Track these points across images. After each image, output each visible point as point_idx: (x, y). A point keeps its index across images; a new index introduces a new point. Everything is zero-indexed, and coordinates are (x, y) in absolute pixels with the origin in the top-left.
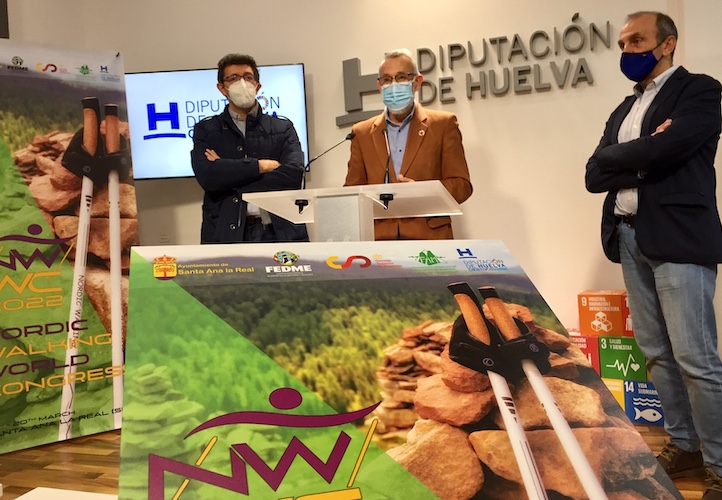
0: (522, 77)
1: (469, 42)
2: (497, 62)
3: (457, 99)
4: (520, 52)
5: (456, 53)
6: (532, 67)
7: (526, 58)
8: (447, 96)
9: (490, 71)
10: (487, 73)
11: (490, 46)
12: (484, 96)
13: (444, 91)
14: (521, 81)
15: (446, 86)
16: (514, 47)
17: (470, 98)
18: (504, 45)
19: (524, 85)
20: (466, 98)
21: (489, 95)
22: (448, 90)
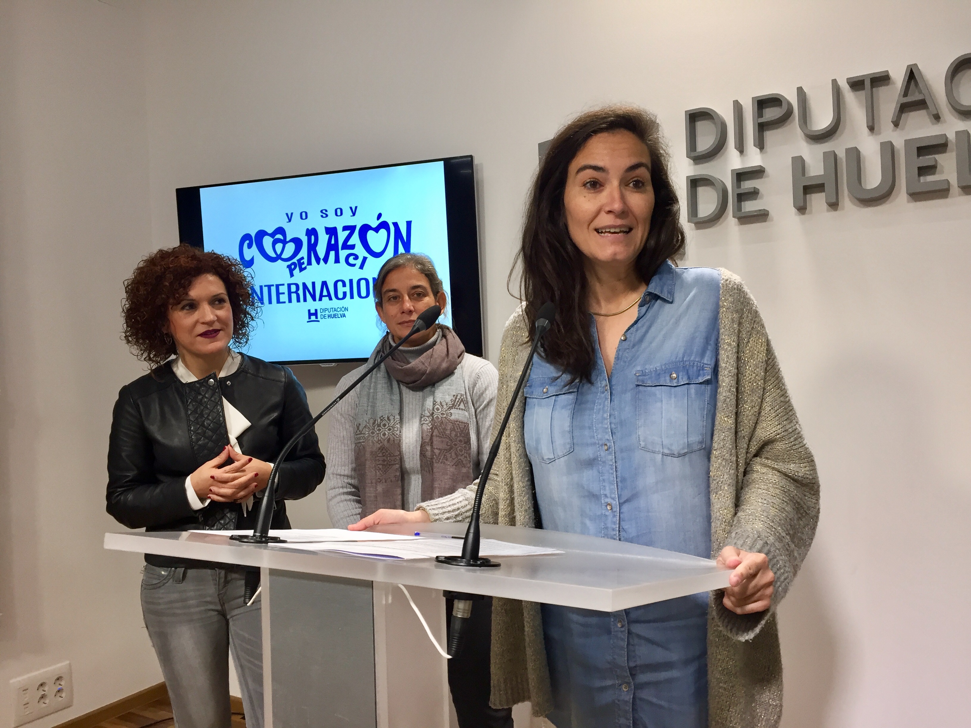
0: (926, 160)
1: (800, 90)
2: (866, 130)
3: (772, 213)
4: (921, 104)
5: (771, 114)
6: (951, 136)
7: (937, 118)
8: (749, 206)
9: (848, 151)
10: (841, 154)
11: (849, 96)
12: (834, 205)
13: (741, 197)
14: (923, 171)
15: (748, 185)
16: (905, 95)
17: (802, 209)
18: (882, 92)
19: (930, 178)
20: (794, 210)
21: (846, 201)
22: (754, 194)
